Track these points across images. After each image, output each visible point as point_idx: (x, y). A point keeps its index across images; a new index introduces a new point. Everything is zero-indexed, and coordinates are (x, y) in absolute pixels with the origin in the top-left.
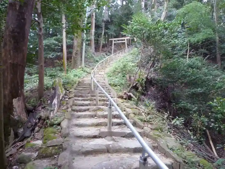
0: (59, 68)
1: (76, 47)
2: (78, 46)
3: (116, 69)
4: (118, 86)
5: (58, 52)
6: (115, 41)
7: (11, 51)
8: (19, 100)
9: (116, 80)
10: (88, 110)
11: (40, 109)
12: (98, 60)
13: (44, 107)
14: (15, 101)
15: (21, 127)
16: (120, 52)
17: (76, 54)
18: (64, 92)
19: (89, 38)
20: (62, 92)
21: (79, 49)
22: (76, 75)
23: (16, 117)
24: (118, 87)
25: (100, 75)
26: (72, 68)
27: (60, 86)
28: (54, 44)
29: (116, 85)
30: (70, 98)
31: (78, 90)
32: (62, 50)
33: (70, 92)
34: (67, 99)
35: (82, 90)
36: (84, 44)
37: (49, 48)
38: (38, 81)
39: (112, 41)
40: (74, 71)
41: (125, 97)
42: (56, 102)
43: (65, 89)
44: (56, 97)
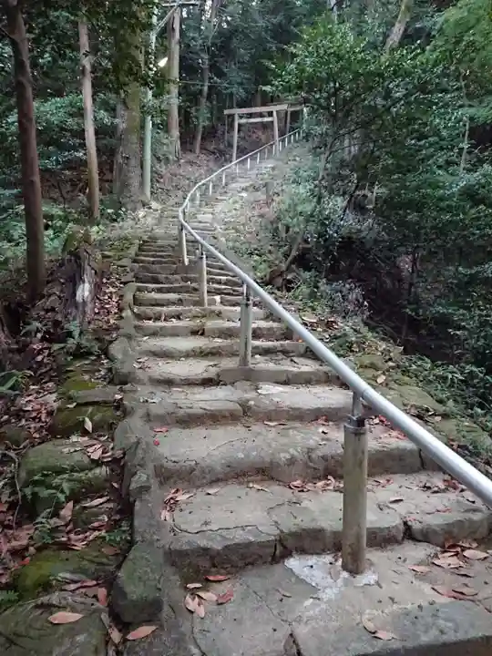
6: (240, 116)
10: (179, 316)
16: (256, 153)
25: (201, 222)
30: (124, 283)
31: (142, 262)
35: (153, 263)
36: (149, 125)
39: (233, 116)
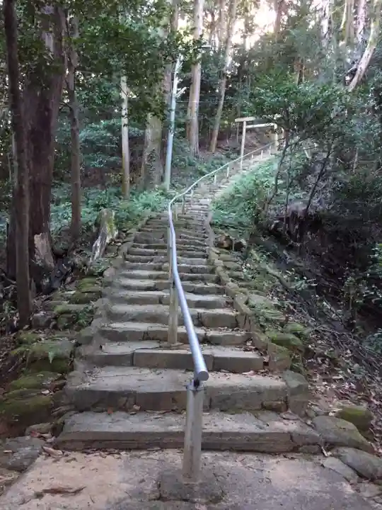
0: (114, 190)
1: (150, 143)
2: (153, 141)
3: (237, 191)
4: (232, 227)
5: (112, 155)
6: (248, 123)
7: (31, 162)
8: (42, 237)
9: (231, 217)
10: (151, 261)
11: (74, 254)
12: (204, 170)
13: (81, 251)
14: (37, 238)
15: (46, 278)
17: (151, 158)
18: (116, 233)
19: (182, 121)
20: (111, 231)
21: (156, 147)
22: (146, 205)
23: (39, 263)
24: (232, 229)
25: (201, 205)
26: (142, 190)
27: (109, 221)
28: (103, 138)
29: (226, 227)
30: (124, 242)
31: (144, 231)
32: (119, 152)
33: (127, 235)
34: (120, 244)
35: (151, 232)
36: (171, 136)
37: (93, 147)
38: (70, 215)
39: (242, 123)
40: (144, 196)
41: (226, 245)
42: (98, 245)
43: (120, 229)
44: (99, 237)
